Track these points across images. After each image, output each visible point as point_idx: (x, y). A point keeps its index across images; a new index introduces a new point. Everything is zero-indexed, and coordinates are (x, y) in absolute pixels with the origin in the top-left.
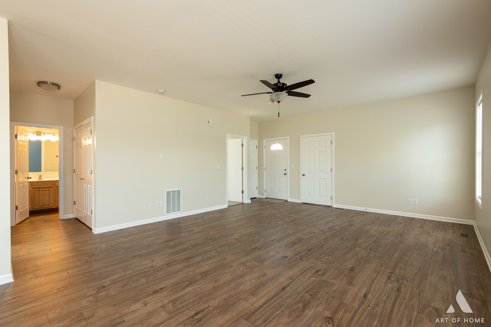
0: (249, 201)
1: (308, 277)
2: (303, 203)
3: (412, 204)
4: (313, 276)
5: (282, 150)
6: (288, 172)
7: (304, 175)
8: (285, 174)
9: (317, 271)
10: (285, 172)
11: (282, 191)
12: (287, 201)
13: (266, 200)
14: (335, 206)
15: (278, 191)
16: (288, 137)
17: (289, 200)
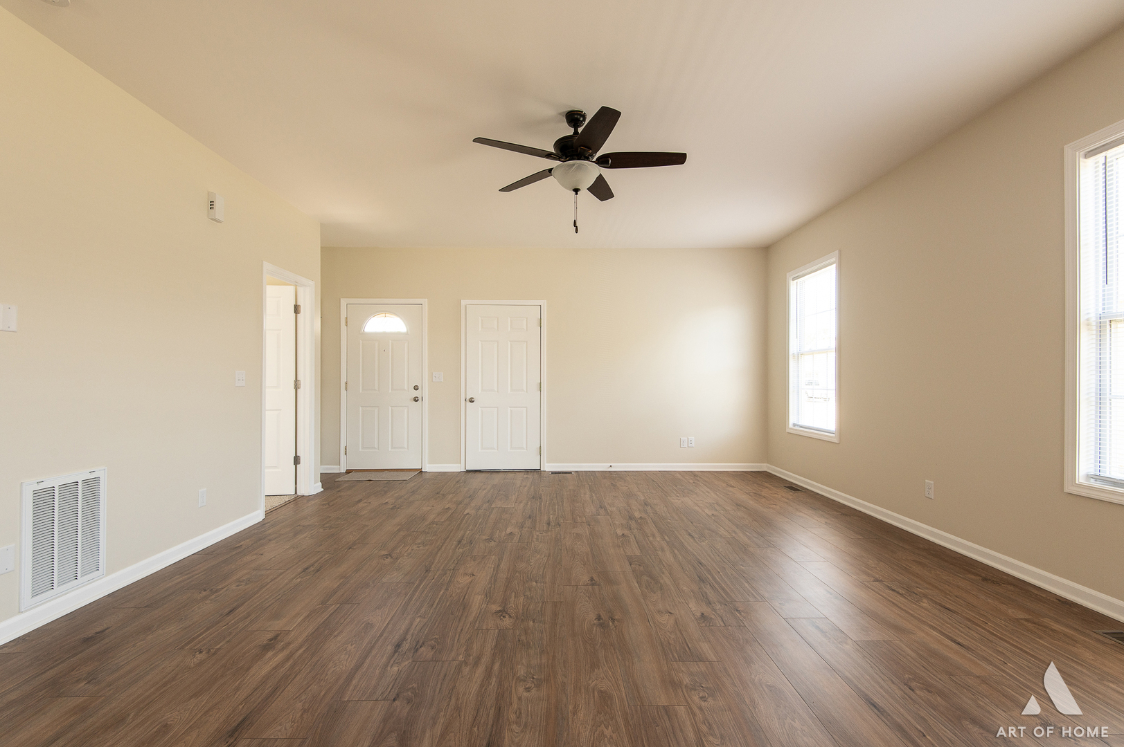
0: (317, 488)
1: (377, 671)
2: (468, 471)
3: (686, 446)
4: (389, 662)
5: (407, 334)
6: (425, 393)
7: (471, 401)
8: (416, 400)
9: (398, 646)
10: (416, 393)
11: (406, 446)
12: (421, 472)
13: (349, 477)
14: (548, 467)
15: (392, 447)
16: (425, 301)
17: (428, 468)
